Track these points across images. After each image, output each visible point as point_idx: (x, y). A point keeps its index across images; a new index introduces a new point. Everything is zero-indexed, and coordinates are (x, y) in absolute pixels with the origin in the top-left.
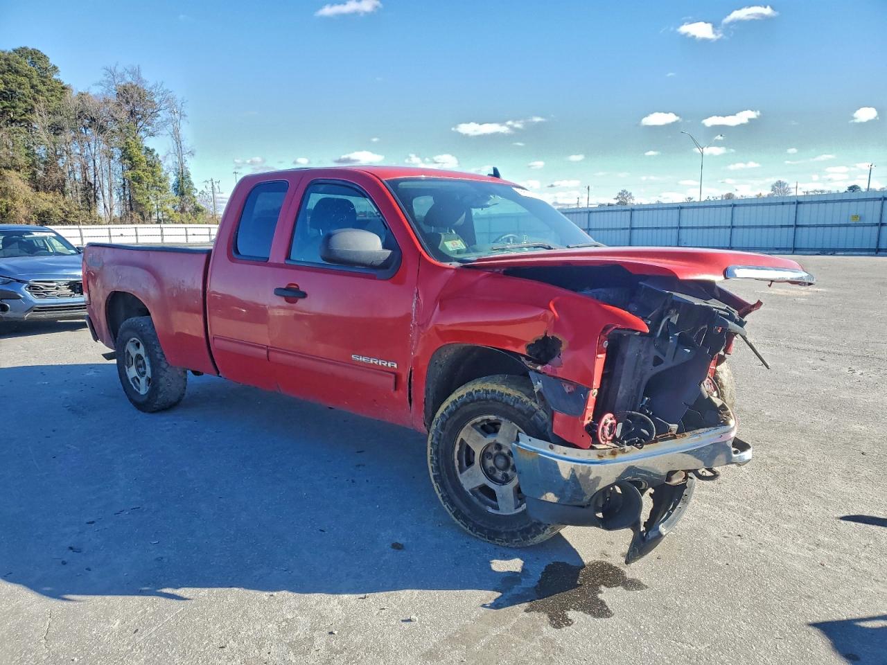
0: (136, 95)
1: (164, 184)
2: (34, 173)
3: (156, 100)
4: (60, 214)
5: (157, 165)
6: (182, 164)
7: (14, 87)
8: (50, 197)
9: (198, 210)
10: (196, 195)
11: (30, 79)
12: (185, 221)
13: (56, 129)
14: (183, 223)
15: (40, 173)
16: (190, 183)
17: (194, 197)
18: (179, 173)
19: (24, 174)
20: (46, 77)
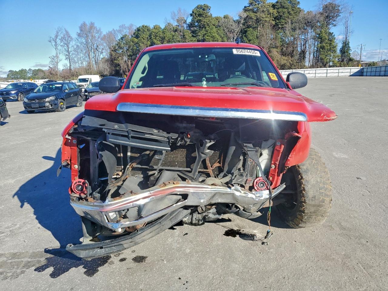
0: (331, 8)
1: (335, 49)
2: (283, 48)
3: (340, 8)
4: (289, 65)
5: (333, 40)
6: (346, 38)
7: (281, 14)
8: (286, 58)
9: (351, 60)
10: (351, 53)
11: (288, 9)
12: (342, 65)
13: (294, 29)
14: (341, 67)
15: (284, 49)
16: (349, 47)
17: (350, 54)
18: (344, 42)
19: (279, 50)
20: (294, 7)
